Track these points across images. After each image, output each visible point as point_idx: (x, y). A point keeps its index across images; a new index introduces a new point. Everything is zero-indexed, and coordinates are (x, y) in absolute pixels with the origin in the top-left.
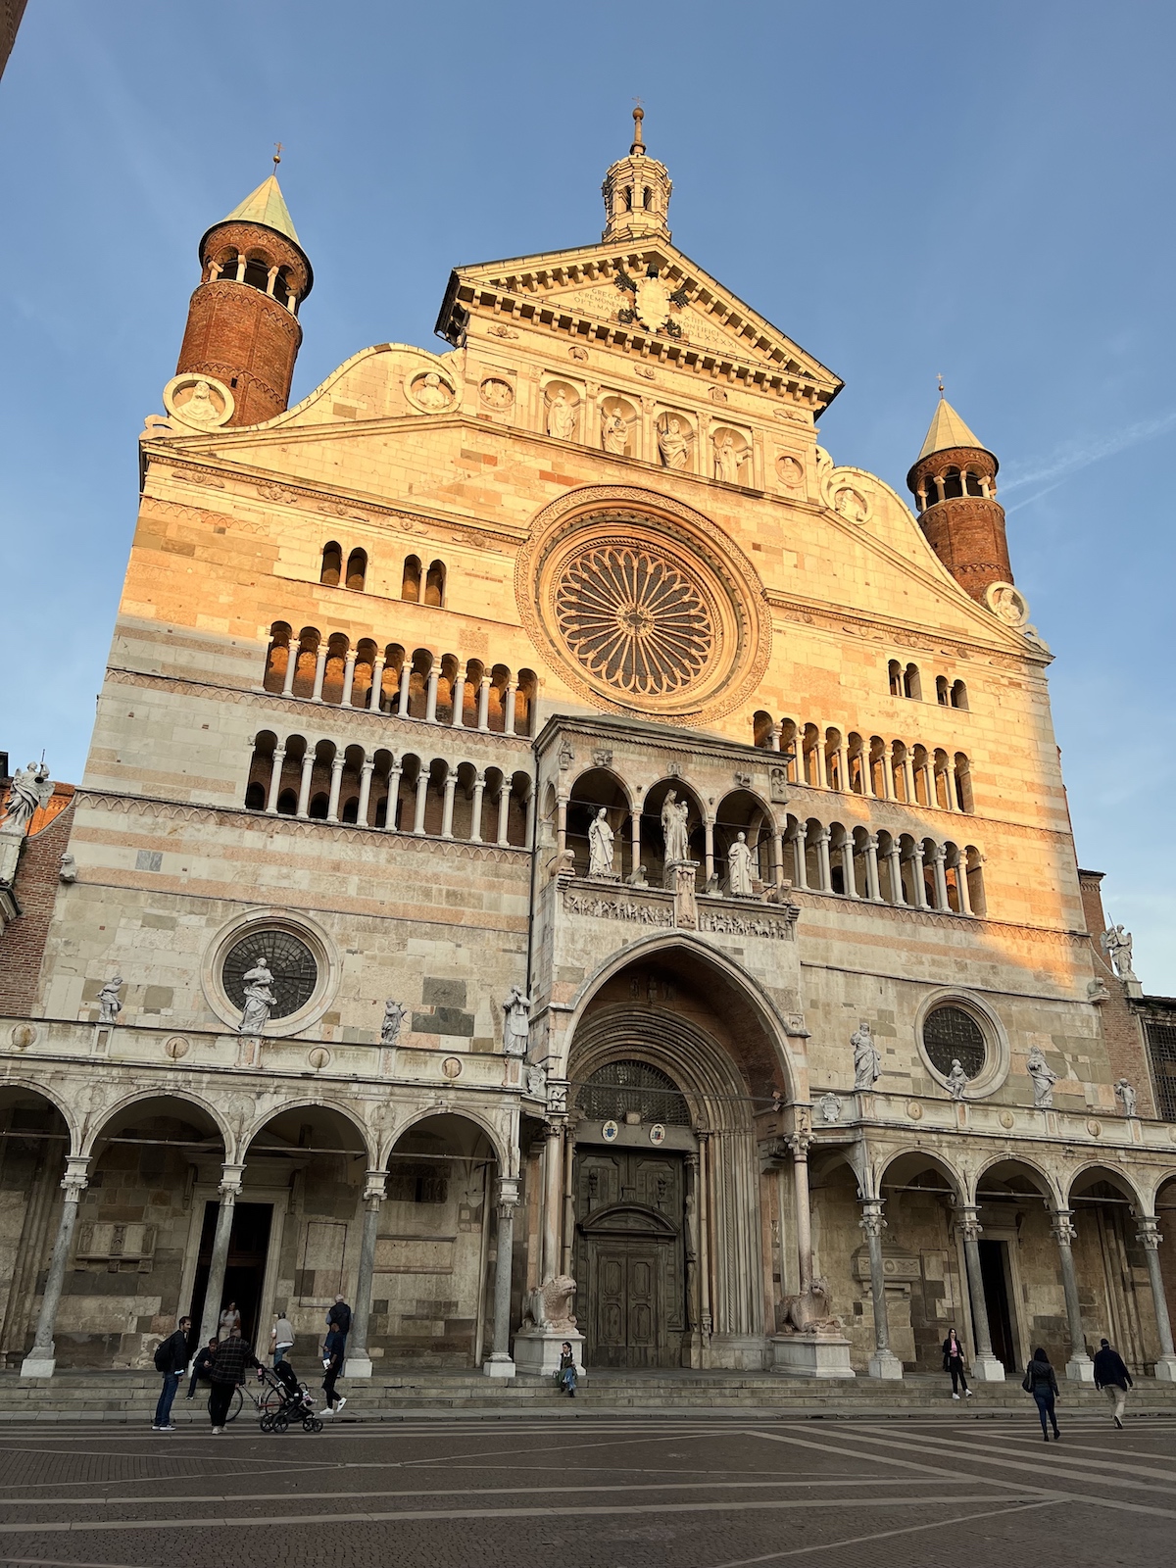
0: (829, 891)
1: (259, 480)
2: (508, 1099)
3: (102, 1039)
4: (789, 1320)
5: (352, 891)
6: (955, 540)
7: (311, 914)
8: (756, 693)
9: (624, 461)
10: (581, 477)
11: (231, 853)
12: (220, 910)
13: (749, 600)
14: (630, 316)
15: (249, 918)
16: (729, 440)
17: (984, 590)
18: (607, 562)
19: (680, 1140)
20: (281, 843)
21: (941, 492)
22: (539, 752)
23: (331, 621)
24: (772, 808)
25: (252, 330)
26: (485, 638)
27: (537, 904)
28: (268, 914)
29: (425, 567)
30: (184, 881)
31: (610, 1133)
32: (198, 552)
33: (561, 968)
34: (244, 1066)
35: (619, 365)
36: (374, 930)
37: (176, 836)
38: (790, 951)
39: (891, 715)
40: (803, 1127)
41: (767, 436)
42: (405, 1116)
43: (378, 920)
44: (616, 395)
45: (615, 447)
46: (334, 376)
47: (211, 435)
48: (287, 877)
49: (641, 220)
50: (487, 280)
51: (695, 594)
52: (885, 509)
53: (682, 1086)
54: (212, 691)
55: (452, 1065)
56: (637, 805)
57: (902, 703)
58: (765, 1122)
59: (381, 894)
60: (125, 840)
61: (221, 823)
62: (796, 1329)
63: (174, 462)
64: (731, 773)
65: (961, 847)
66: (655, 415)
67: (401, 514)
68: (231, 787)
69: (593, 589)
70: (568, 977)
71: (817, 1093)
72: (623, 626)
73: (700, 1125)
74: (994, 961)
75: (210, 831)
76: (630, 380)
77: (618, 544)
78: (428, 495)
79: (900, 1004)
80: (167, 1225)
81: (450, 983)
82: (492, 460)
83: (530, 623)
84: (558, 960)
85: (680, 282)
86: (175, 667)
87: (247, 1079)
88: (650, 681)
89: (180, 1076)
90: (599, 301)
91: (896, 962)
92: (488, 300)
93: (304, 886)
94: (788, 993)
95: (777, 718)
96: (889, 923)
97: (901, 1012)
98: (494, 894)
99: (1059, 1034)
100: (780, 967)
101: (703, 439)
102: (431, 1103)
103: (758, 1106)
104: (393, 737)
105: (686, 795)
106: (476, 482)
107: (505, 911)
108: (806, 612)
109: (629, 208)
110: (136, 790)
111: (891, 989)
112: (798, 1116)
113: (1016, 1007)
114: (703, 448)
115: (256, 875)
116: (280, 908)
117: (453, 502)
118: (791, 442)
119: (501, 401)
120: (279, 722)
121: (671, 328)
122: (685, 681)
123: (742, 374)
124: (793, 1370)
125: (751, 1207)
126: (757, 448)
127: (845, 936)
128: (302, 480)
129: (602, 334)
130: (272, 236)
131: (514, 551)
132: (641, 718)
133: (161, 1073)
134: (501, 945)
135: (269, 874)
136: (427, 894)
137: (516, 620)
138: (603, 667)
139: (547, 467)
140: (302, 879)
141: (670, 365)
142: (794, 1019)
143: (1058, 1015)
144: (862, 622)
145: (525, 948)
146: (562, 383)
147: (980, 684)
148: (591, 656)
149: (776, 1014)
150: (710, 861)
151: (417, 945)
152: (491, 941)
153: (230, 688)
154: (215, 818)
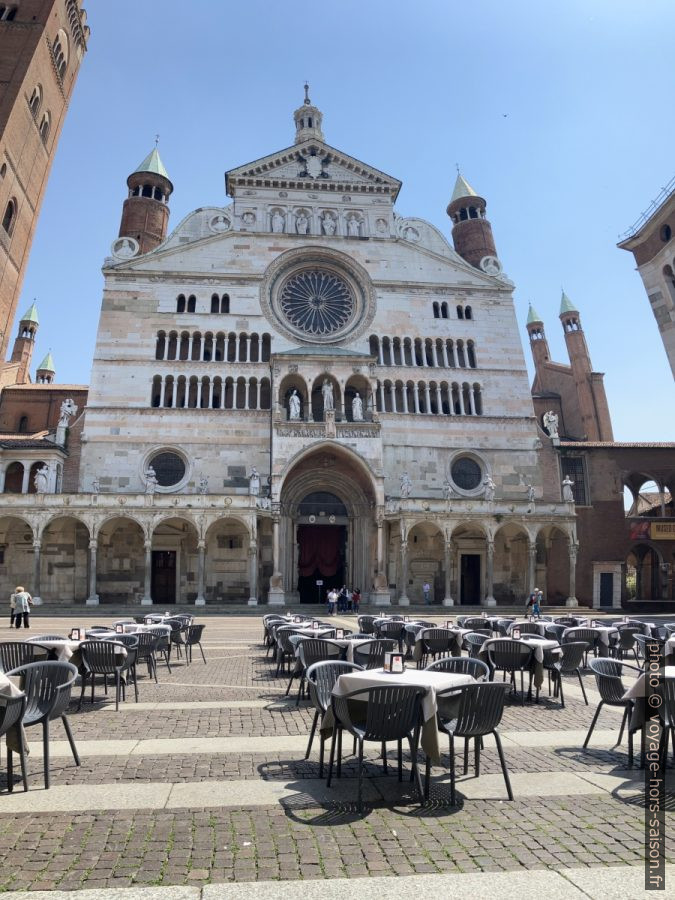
1: (149, 275)
5: (196, 435)
7: (181, 445)
8: (371, 327)
10: (286, 247)
11: (146, 425)
12: (144, 447)
13: (366, 286)
14: (304, 174)
15: (155, 449)
16: (353, 217)
18: (303, 278)
19: (342, 521)
20: (167, 419)
22: (272, 368)
23: (182, 327)
25: (145, 214)
26: (247, 322)
28: (163, 446)
29: (221, 298)
30: (129, 437)
31: (312, 520)
32: (127, 308)
35: (301, 195)
36: (206, 449)
37: (124, 421)
38: (378, 442)
39: (435, 328)
40: (381, 515)
41: (370, 212)
43: (207, 445)
45: (301, 231)
48: (169, 432)
50: (241, 173)
51: (344, 286)
53: (344, 501)
54: (135, 362)
57: (440, 321)
59: (207, 435)
60: (106, 424)
61: (141, 414)
63: (115, 275)
64: (351, 368)
65: (471, 384)
67: (209, 278)
68: (144, 399)
69: (297, 292)
72: (312, 306)
73: (350, 514)
74: (486, 435)
75: (137, 417)
76: (306, 201)
77: (307, 270)
78: (219, 267)
81: (239, 467)
82: (248, 247)
83: (267, 313)
86: (119, 355)
88: (325, 328)
89: (125, 510)
90: (289, 171)
91: (438, 440)
92: (241, 182)
93: (176, 435)
94: (376, 460)
95: (380, 337)
96: (435, 423)
97: (440, 462)
98: (255, 430)
99: (517, 465)
101: (341, 219)
102: (221, 514)
104: (210, 370)
105: (331, 380)
106: (241, 258)
107: (260, 437)
108: (391, 287)
110: (108, 405)
111: (435, 453)
113: (496, 455)
115: (157, 432)
116: (167, 444)
117: (230, 268)
118: (382, 213)
120: (162, 371)
121: (323, 176)
122: (341, 326)
123: (355, 188)
126: (365, 218)
128: (167, 272)
129: (292, 185)
131: (258, 284)
134: (260, 450)
135: (162, 432)
136: (227, 432)
137: (260, 313)
138: (304, 325)
139: (272, 245)
140: (175, 432)
141: (323, 191)
143: (518, 457)
144: (420, 288)
147: (479, 306)
148: (298, 321)
149: (370, 469)
150: (343, 407)
151: (224, 454)
152: (256, 450)
153: (143, 361)
154: (139, 412)
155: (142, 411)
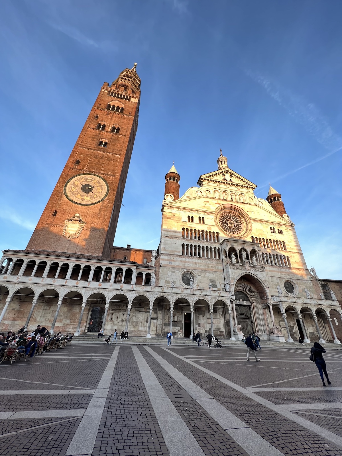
0: (267, 264)
1: (178, 208)
2: (228, 298)
3: (173, 290)
4: (272, 332)
5: (198, 266)
6: (277, 208)
7: (193, 270)
8: (251, 233)
9: (227, 200)
10: (221, 203)
11: (181, 261)
12: (181, 270)
13: (248, 219)
14: (225, 179)
15: (185, 271)
16: (241, 196)
17: (283, 215)
18: (226, 215)
19: (249, 303)
20: (187, 260)
21: (273, 201)
22: (221, 244)
23: (190, 227)
24: (258, 252)
25: (174, 187)
26: (211, 227)
27: (224, 268)
28: (187, 270)
29: (201, 218)
30: (176, 266)
31: (238, 302)
32: (172, 218)
33: (231, 278)
34: (192, 293)
35: (224, 186)
36: (202, 272)
37: (174, 259)
38: (264, 274)
39: (272, 236)
40: (270, 302)
41: (247, 195)
42: (214, 301)
43: (202, 271)
44: (224, 191)
45: (225, 198)
46: (186, 192)
47: (172, 202)
48: (189, 265)
49: (225, 165)
50: (205, 177)
51: (239, 219)
52: (266, 204)
53: (248, 295)
54: (176, 238)
55: (220, 293)
56: (238, 252)
57: (273, 234)
58: (263, 301)
59: (202, 267)
60: (167, 260)
61: (179, 257)
62: (274, 334)
63: (167, 206)
64: (251, 246)
65: (286, 256)
66: (230, 193)
67: (197, 211)
68: (180, 252)
69: (224, 219)
70: (232, 279)
71: (272, 296)
72: (229, 224)
73: (252, 301)
74: (294, 274)
75: (178, 258)
76: (226, 189)
77: (227, 212)
78: (200, 208)
79: (280, 281)
80: (180, 316)
81: (213, 280)
82: (208, 202)
83: (217, 225)
84: (231, 276)
85: (231, 174)
86: (171, 235)
87: (192, 295)
88: (234, 232)
89: (183, 295)
90: (220, 178)
91: (278, 275)
92: (205, 179)
93: (191, 266)
94: (265, 280)
95: (255, 237)
96: (276, 268)
97: (280, 282)
98: (217, 266)
99: (306, 285)
100: (263, 276)
101: (238, 196)
102: (217, 299)
103: (261, 298)
104: (200, 243)
105: (245, 250)
106: (207, 205)
107: (219, 269)
108: (257, 221)
109: (222, 164)
110: (168, 253)
111: (278, 279)
112: (270, 300)
113: (298, 281)
114: (238, 197)
115: (185, 265)
116: (189, 269)
117: (204, 208)
118: (251, 195)
119: (209, 193)
120: (185, 242)
121: (231, 181)
122: (239, 232)
123: (242, 186)
124: (275, 340)
125: (262, 314)
126: (245, 197)
127: (270, 271)
128: (184, 207)
129: (221, 182)
130: (176, 174)
131: (213, 215)
132: (235, 238)
133: (181, 294)
134: (219, 274)
136: (208, 266)
137: (215, 225)
138: (227, 231)
139: (216, 202)
140: (191, 265)
141: (231, 186)
142: (267, 285)
143: (305, 282)
144: (265, 222)
145: (223, 274)
146: (216, 190)
147: (284, 230)
148: (225, 229)
149: (264, 284)
150: (250, 260)
151: (208, 274)
152: (218, 274)
153: (178, 238)
154: (178, 256)
155: (180, 256)
